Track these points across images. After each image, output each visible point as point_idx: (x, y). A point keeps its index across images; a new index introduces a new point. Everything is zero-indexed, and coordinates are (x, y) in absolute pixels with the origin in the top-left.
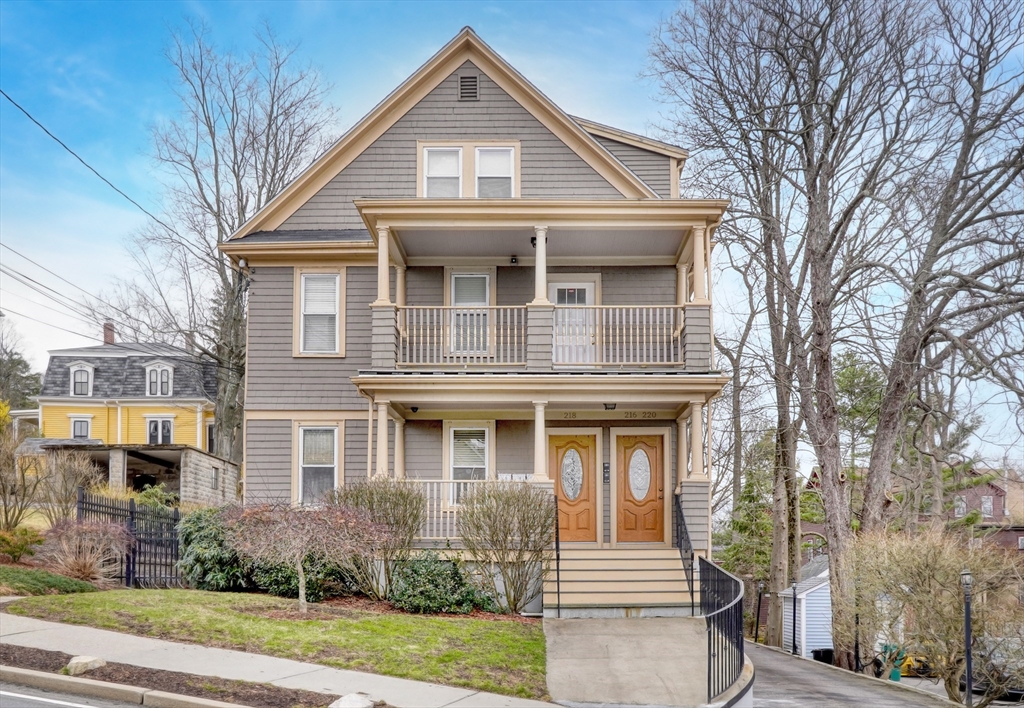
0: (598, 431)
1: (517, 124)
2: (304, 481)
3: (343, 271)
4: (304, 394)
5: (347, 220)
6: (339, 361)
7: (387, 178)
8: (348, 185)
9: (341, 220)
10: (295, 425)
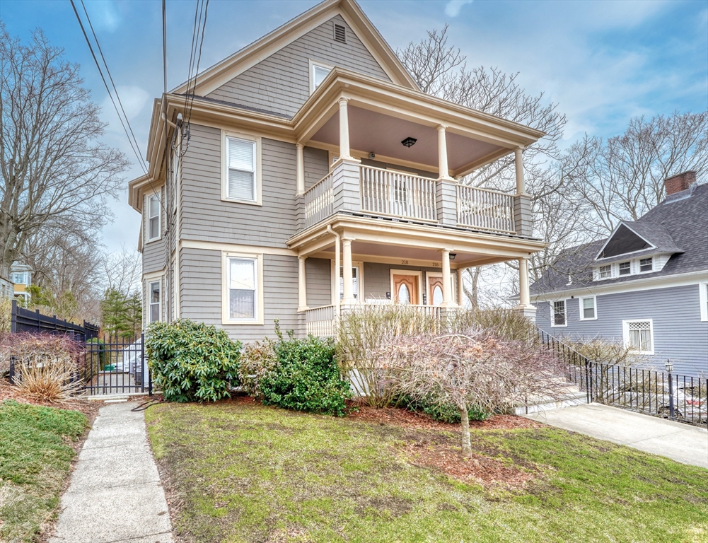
0: (419, 273)
1: (370, 66)
2: (231, 300)
3: (259, 141)
4: (231, 231)
5: (261, 102)
6: (257, 208)
7: (289, 79)
8: (261, 77)
9: (257, 101)
10: (224, 254)
